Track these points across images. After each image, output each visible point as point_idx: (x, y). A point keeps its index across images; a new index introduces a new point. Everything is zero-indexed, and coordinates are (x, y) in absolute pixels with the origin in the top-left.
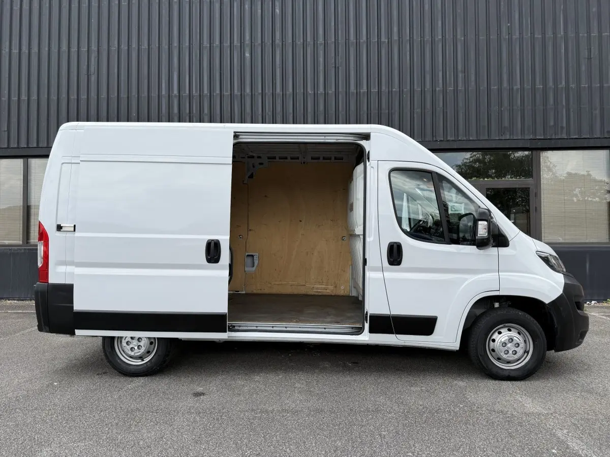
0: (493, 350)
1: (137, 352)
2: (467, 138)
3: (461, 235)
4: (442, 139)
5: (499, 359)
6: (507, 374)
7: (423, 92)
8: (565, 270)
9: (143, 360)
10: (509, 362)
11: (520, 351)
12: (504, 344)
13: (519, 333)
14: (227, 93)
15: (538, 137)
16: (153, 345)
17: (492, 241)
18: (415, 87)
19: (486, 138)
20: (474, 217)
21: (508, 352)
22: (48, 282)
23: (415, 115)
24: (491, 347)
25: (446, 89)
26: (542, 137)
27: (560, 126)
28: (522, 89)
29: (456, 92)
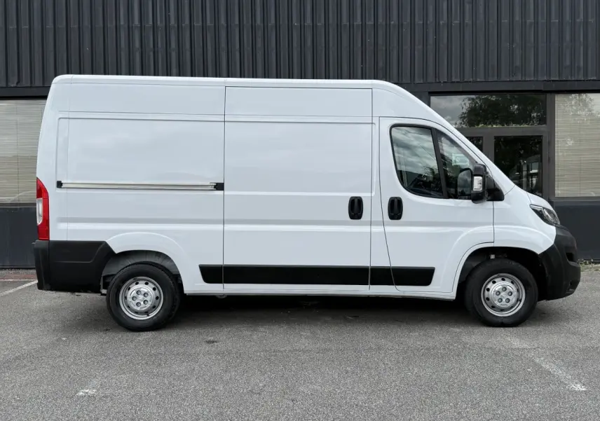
0: (488, 299)
1: (143, 307)
2: (474, 79)
3: (459, 190)
4: (446, 80)
5: (493, 307)
6: (500, 321)
7: (425, 25)
8: (559, 223)
9: (148, 315)
10: (502, 310)
11: (513, 299)
12: (498, 293)
13: (512, 283)
15: (552, 79)
16: (158, 300)
17: (486, 196)
18: (417, 20)
19: (495, 79)
20: (471, 171)
21: (502, 300)
22: (49, 240)
23: (416, 53)
24: (486, 296)
25: (451, 22)
26: (557, 79)
27: (576, 65)
28: (536, 23)
29: (462, 25)
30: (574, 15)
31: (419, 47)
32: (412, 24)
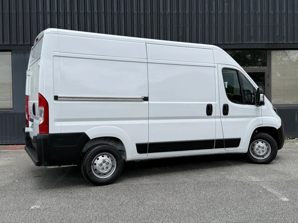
4: (215, 43)
7: (204, 14)
14: (82, 11)
15: (270, 42)
19: (240, 42)
22: (48, 133)
25: (217, 13)
26: (272, 42)
27: (282, 36)
28: (262, 13)
29: (223, 14)
30: (281, 8)
31: (200, 25)
32: (197, 13)
